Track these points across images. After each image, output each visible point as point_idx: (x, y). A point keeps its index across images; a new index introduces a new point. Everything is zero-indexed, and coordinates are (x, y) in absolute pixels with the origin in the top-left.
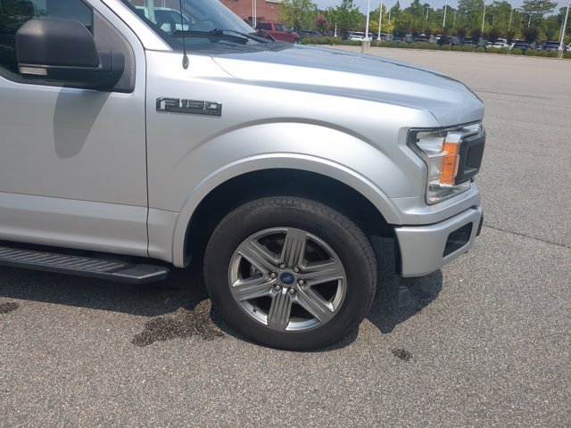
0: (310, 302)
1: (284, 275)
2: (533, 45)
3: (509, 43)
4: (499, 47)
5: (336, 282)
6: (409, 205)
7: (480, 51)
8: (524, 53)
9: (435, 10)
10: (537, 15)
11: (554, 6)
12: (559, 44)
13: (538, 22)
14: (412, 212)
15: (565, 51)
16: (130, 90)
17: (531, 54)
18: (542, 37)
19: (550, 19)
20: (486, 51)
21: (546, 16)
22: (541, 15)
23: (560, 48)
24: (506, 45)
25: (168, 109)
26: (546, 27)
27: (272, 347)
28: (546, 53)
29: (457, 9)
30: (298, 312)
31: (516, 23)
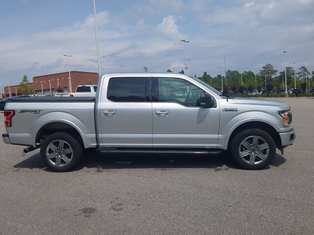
0: (261, 156)
1: (253, 149)
2: (272, 92)
3: (259, 91)
4: (255, 94)
5: (266, 149)
6: (281, 128)
7: (245, 97)
8: (268, 96)
9: (213, 77)
10: (268, 77)
11: (276, 71)
12: (285, 90)
13: (270, 80)
14: (282, 129)
15: (289, 93)
16: (216, 107)
17: (272, 96)
18: (275, 88)
19: (275, 78)
20: (248, 96)
21: (273, 77)
22: (271, 76)
23: (286, 92)
24: (258, 93)
25: (226, 111)
26: (275, 82)
27: (252, 170)
28: (280, 95)
29: (225, 76)
30: (257, 159)
31: (259, 81)
